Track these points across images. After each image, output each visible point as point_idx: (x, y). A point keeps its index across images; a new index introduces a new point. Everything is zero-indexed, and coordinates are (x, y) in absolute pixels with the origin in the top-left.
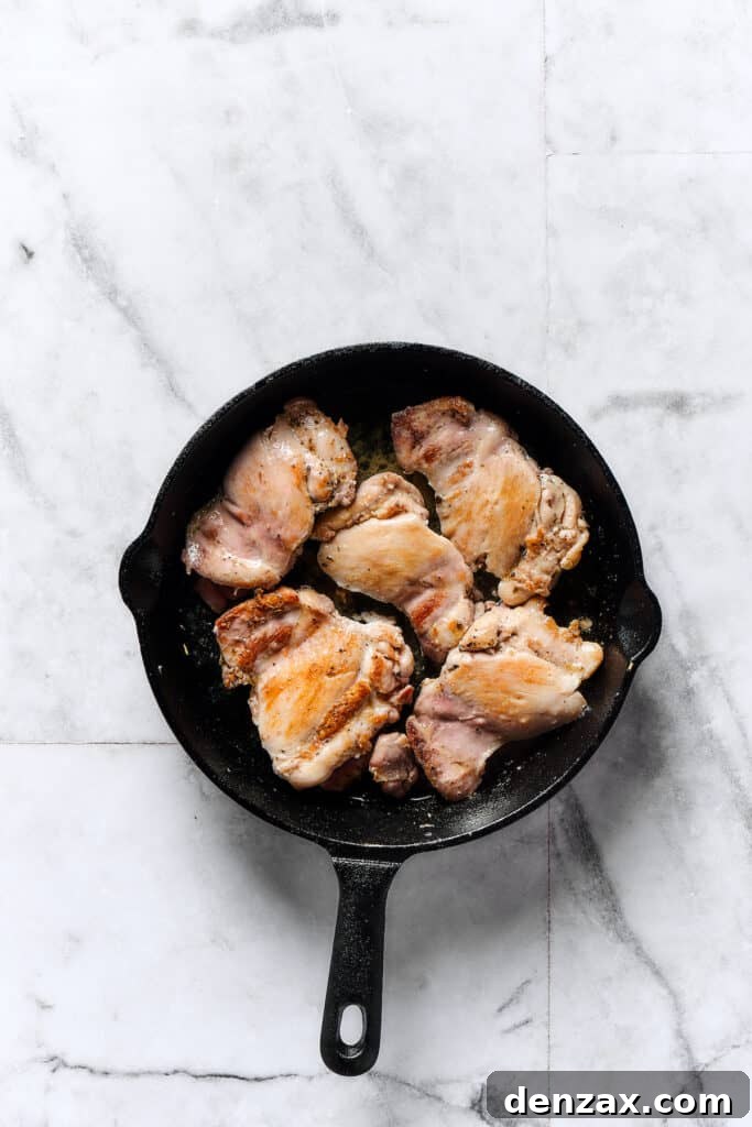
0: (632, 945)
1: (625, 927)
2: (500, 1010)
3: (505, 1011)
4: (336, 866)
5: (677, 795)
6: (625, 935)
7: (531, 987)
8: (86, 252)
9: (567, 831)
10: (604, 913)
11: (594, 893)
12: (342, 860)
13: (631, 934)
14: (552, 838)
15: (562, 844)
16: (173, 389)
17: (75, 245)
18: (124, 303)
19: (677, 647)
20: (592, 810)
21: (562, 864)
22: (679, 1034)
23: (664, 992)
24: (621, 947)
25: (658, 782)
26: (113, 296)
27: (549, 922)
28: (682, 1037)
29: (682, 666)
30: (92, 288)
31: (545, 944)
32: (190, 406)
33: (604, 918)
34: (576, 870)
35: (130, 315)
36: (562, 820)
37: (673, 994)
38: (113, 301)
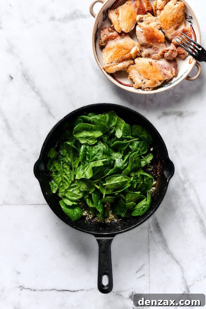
0: (170, 255)
1: (169, 250)
2: (137, 272)
3: (138, 273)
4: (97, 240)
5: (181, 216)
6: (169, 252)
7: (144, 266)
8: (26, 77)
9: (153, 226)
10: (163, 247)
11: (160, 241)
12: (99, 238)
13: (170, 252)
14: (149, 228)
15: (152, 229)
16: (49, 112)
17: (24, 76)
18: (36, 90)
19: (181, 178)
20: (159, 220)
21: (152, 234)
22: (183, 278)
23: (179, 267)
24: (168, 256)
25: (177, 212)
26: (34, 89)
27: (149, 249)
28: (184, 278)
29: (182, 182)
30: (28, 87)
31: (148, 255)
32: (54, 117)
33: (163, 248)
34: (156, 236)
35: (38, 93)
36: (152, 223)
37: (181, 268)
38: (34, 90)
